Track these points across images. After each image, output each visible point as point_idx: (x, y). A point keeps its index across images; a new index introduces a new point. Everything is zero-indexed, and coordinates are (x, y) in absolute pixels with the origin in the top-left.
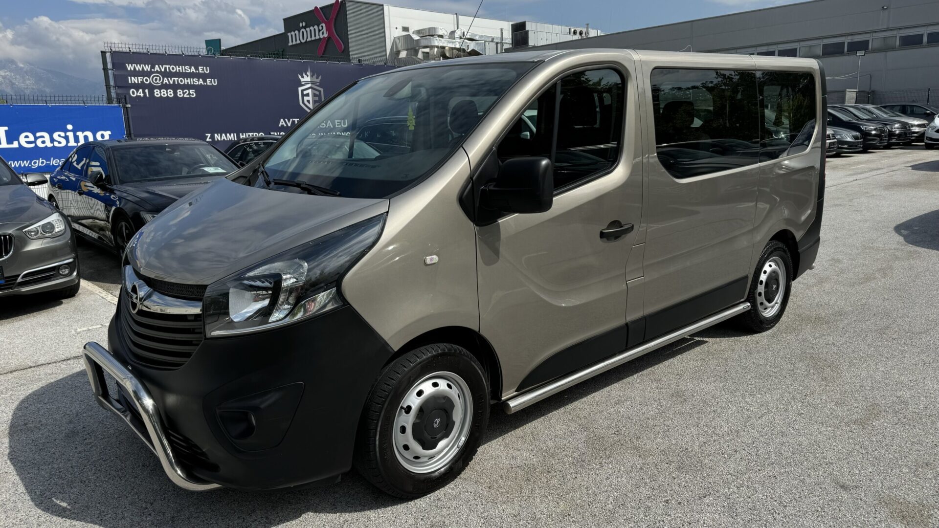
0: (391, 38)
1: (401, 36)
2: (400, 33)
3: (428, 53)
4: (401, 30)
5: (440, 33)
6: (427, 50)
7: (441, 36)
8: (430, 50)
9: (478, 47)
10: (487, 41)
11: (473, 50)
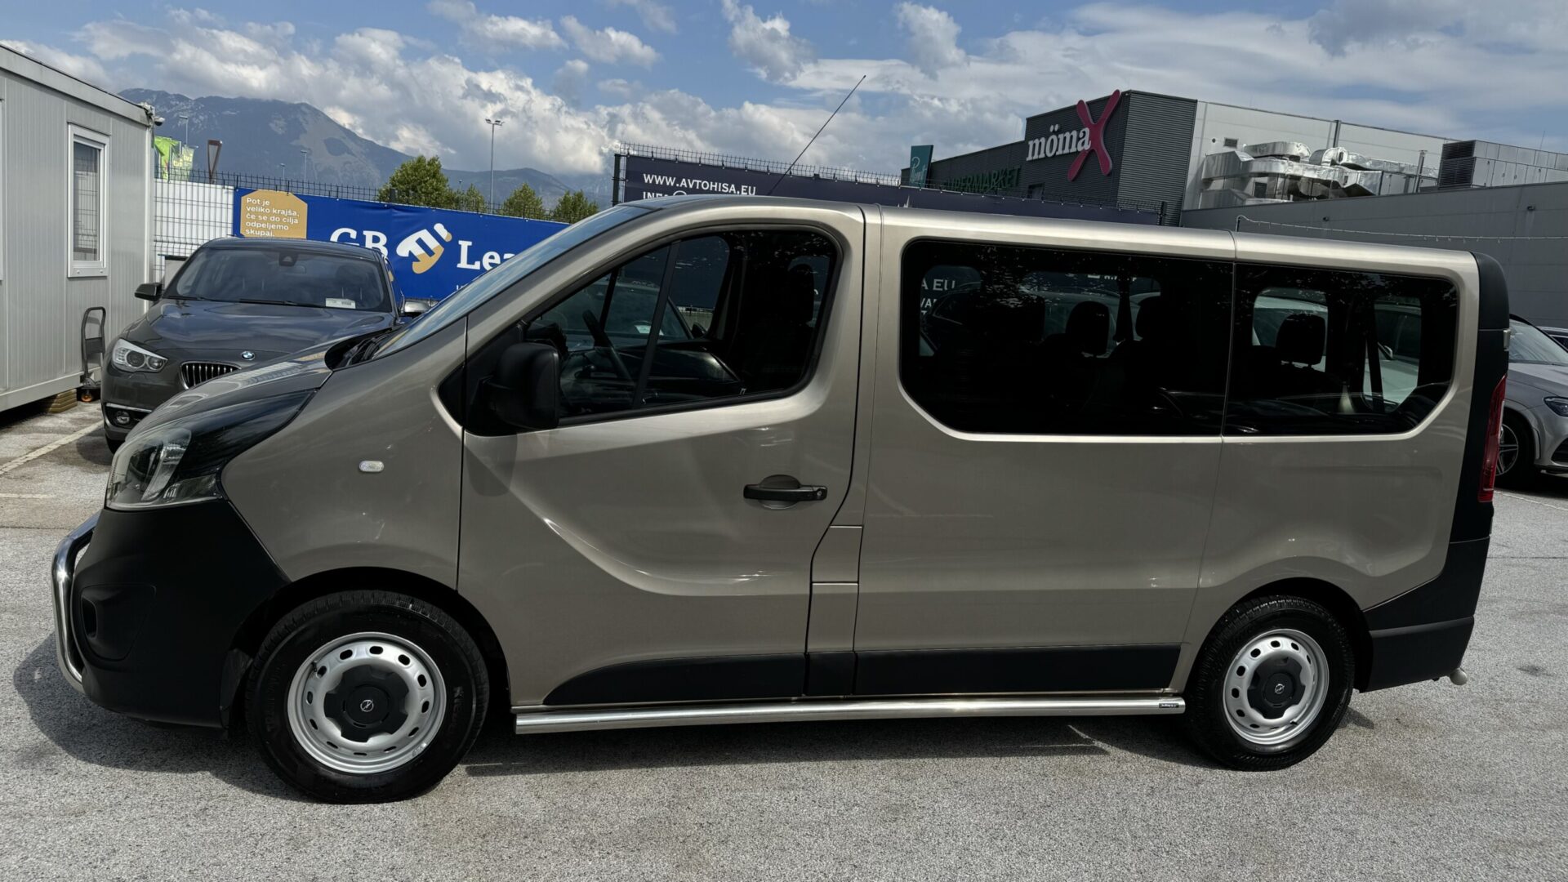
0: (1199, 156)
1: (1220, 154)
2: (1219, 148)
3: (1264, 185)
4: (1223, 144)
5: (1295, 151)
6: (1264, 180)
7: (1296, 158)
8: (1270, 180)
9: (1365, 182)
10: (1387, 172)
11: (1355, 186)
